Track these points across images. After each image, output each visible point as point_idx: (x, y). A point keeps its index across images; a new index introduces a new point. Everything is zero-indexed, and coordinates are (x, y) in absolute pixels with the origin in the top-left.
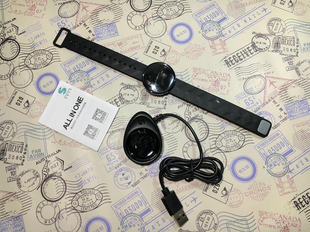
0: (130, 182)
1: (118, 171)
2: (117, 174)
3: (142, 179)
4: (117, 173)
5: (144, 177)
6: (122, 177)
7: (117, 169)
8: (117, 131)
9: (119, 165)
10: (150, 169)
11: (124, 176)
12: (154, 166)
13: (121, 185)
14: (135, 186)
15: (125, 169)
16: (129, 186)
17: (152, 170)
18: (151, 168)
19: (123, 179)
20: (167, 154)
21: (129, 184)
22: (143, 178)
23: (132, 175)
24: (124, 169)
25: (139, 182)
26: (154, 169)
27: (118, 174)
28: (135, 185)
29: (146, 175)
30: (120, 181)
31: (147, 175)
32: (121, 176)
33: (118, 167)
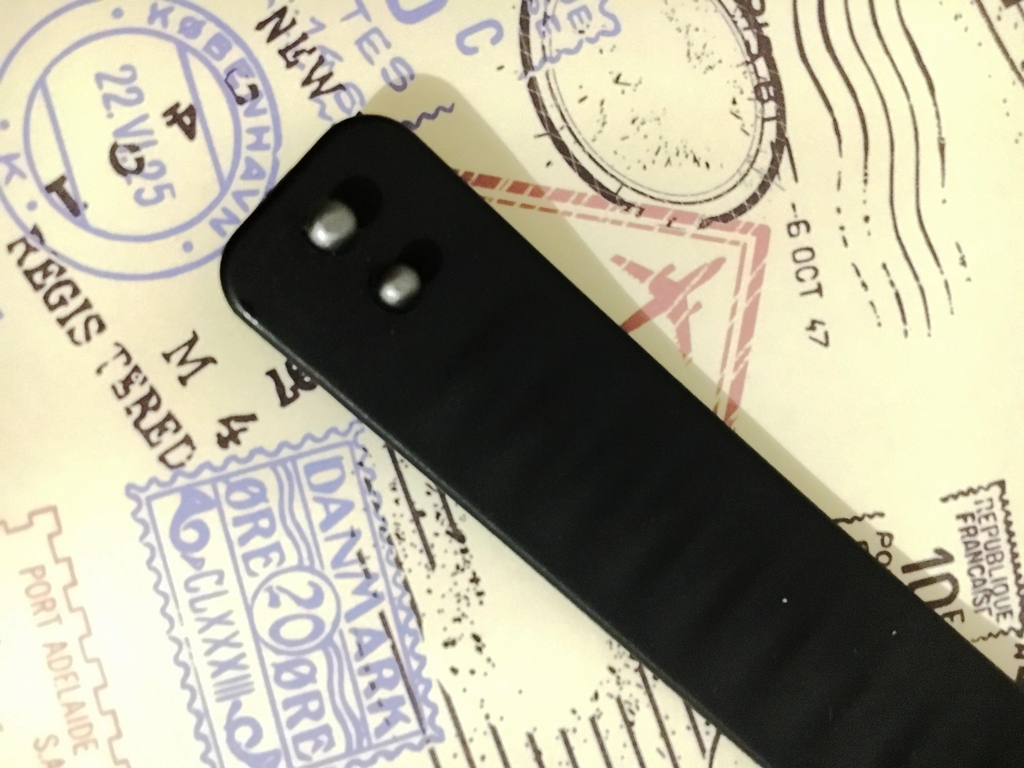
0: (74, 208)
1: (235, 55)
2: (191, 28)
3: (118, 371)
4: (209, 30)
5: (143, 402)
6: (154, 107)
7: (257, 40)
8: (761, 63)
9: (308, 61)
10: (242, 486)
11: (157, 123)
12: (279, 535)
13: (41, 84)
14: (29, 274)
15: (258, 146)
16: (23, 191)
17: (231, 513)
18: (262, 496)
19: (124, 115)
20: (443, 720)
21: (56, 187)
22: (127, 383)
23: (176, 242)
24: (258, 132)
25: (77, 322)
26: (236, 533)
27: (198, 43)
28: (44, 268)
29: (161, 427)
30: (100, 78)
31: (169, 439)
32: (165, 86)
33: (290, 56)
